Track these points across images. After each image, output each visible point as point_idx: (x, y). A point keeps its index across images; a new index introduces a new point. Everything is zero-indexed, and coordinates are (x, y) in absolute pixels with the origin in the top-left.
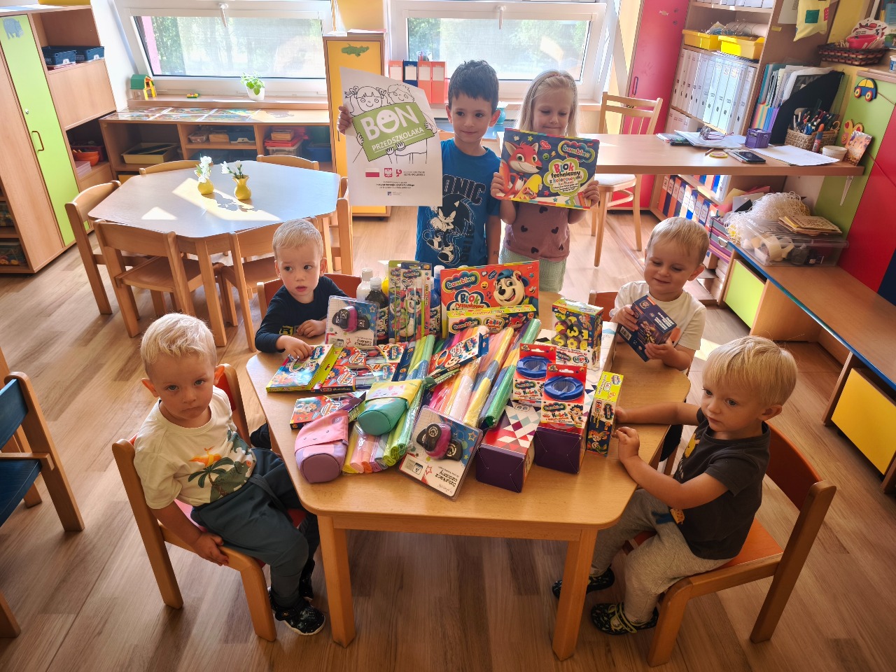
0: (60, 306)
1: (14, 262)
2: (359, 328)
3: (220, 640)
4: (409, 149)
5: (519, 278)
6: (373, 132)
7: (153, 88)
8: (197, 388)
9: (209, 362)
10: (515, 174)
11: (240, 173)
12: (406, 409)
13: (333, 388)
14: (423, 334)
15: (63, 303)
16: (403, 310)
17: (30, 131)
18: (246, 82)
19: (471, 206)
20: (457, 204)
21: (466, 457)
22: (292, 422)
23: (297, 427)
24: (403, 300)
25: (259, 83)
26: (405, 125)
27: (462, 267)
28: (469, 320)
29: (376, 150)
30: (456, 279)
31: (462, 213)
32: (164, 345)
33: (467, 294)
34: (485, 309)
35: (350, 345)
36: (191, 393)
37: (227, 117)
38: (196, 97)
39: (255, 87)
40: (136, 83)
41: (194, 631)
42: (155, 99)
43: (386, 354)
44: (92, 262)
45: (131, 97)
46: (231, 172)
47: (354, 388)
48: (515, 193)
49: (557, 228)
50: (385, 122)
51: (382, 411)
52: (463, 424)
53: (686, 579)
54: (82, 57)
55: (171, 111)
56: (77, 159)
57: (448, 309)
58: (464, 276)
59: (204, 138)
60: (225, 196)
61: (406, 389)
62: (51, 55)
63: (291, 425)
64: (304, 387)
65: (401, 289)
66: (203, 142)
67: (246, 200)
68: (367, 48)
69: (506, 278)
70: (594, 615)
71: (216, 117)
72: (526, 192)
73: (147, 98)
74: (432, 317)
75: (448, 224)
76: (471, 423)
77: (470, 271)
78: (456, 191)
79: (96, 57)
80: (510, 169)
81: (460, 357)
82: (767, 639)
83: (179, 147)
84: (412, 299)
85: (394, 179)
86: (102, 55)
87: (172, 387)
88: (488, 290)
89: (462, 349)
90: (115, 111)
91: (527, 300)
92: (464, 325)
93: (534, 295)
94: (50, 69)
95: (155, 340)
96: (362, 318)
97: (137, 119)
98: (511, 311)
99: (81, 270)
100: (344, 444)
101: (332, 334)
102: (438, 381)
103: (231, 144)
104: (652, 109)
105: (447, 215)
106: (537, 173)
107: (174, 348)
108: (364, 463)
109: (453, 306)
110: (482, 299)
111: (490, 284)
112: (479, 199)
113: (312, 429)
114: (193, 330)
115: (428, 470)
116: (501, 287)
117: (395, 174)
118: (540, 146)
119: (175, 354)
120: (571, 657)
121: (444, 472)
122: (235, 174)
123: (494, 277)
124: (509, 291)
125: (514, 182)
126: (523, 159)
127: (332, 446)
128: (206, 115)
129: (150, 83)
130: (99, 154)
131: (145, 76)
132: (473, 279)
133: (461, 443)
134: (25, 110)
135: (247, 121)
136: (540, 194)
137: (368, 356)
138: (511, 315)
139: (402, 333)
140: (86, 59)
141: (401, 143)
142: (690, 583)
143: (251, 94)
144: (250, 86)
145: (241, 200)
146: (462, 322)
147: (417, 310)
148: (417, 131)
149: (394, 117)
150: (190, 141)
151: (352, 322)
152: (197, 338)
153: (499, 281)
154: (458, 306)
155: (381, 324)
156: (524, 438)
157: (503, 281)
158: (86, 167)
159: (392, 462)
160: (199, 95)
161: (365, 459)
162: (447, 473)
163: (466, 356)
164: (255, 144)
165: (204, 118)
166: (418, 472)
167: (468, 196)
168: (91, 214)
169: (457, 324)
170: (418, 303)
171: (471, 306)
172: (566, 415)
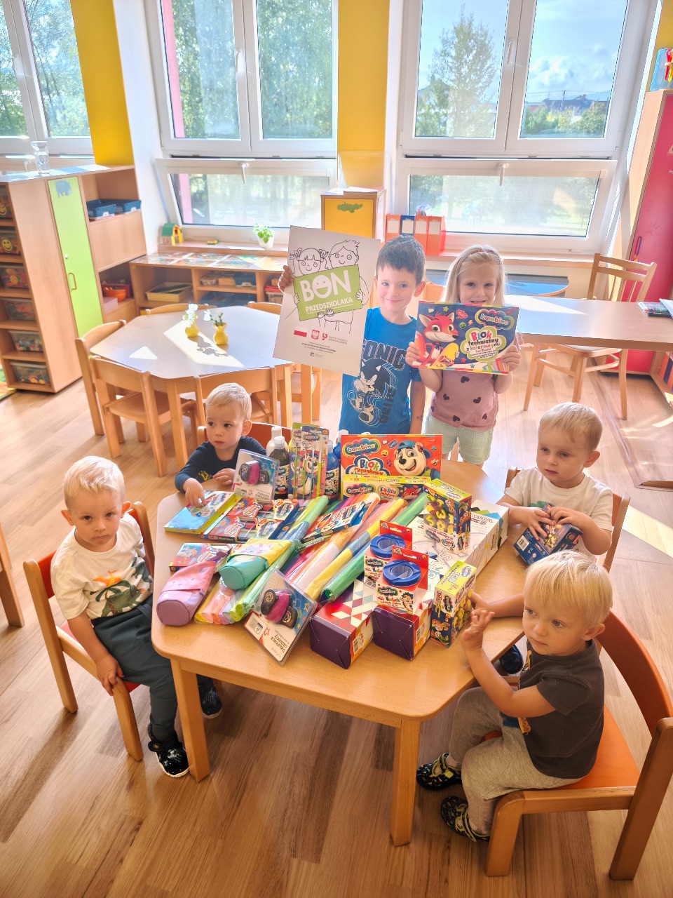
0: (66, 423)
1: (42, 382)
2: (259, 482)
3: (97, 749)
4: (336, 317)
5: (421, 449)
6: (309, 295)
7: (180, 235)
8: (107, 519)
9: (119, 498)
10: (431, 344)
11: (221, 321)
12: (265, 569)
13: (219, 537)
14: (318, 494)
15: (70, 421)
16: (302, 470)
17: (67, 273)
18: (257, 232)
19: (393, 371)
20: (378, 368)
21: (299, 626)
22: (171, 565)
23: (175, 569)
24: (302, 460)
25: (268, 233)
26: (336, 293)
27: (364, 434)
28: (362, 486)
29: (309, 311)
30: (357, 445)
31: (383, 377)
32: (85, 482)
33: (366, 460)
34: (384, 477)
35: (251, 496)
36: (102, 524)
37: (235, 263)
38: (214, 244)
39: (265, 236)
40: (166, 231)
41: (79, 737)
42: (182, 245)
43: (276, 510)
44: (92, 390)
45: (162, 242)
46: (212, 319)
47: (236, 539)
48: (432, 362)
49: (479, 399)
50: (320, 287)
51: (239, 569)
52: (302, 593)
53: (520, 792)
54: (120, 209)
55: (192, 256)
56: (106, 294)
57: (347, 473)
58: (364, 443)
59: (214, 281)
60: (206, 340)
61: (272, 549)
62: (93, 209)
63: (170, 567)
64: (194, 531)
65: (302, 450)
66: (213, 285)
67: (223, 345)
68: (361, 206)
69: (407, 448)
70: (444, 806)
71: (227, 263)
72: (443, 360)
73: (174, 244)
74: (328, 479)
75: (369, 386)
76: (310, 595)
77: (370, 438)
78: (378, 356)
79: (134, 209)
80: (425, 339)
81: (336, 523)
82: (630, 878)
83: (192, 288)
84: (310, 460)
85: (319, 341)
86: (138, 207)
87: (87, 517)
88: (388, 458)
89: (342, 515)
90: (145, 255)
91: (428, 472)
92: (357, 490)
93: (436, 468)
94: (91, 220)
95: (77, 477)
96: (263, 473)
97: (163, 263)
98: (407, 482)
99: (84, 396)
100: (201, 594)
101: (238, 484)
102: (308, 545)
103: (236, 287)
104: (644, 272)
105: (368, 377)
106: (454, 342)
107: (92, 485)
108: (213, 615)
109: (352, 470)
110: (382, 466)
111: (391, 453)
112: (401, 365)
113: (182, 575)
114: (109, 471)
115: (267, 632)
116: (402, 457)
117: (321, 337)
118: (456, 316)
119: (93, 490)
120: (407, 844)
121: (279, 636)
122: (216, 321)
123: (394, 446)
124: (409, 462)
125: (430, 351)
126: (439, 330)
127: (190, 593)
128: (218, 261)
129: (179, 231)
130: (126, 292)
131: (174, 224)
132: (373, 446)
133: (296, 612)
134: (65, 256)
135: (251, 268)
136: (457, 361)
137: (262, 509)
138: (405, 485)
139: (300, 490)
140: (124, 211)
141: (330, 310)
142: (523, 797)
143: (261, 241)
144: (261, 235)
145: (218, 345)
146: (356, 487)
147: (315, 471)
148: (346, 300)
149: (328, 284)
150: (202, 284)
151: (253, 475)
152: (111, 478)
153: (400, 450)
154: (357, 471)
155: (282, 481)
156: (358, 616)
157: (404, 451)
158: (114, 303)
159: (238, 619)
160: (218, 242)
161: (215, 612)
162: (280, 638)
163: (342, 523)
164: (255, 289)
165: (216, 263)
166: (258, 632)
167: (390, 361)
168: (93, 350)
169: (351, 489)
170: (315, 464)
171: (370, 472)
172: (399, 601)
